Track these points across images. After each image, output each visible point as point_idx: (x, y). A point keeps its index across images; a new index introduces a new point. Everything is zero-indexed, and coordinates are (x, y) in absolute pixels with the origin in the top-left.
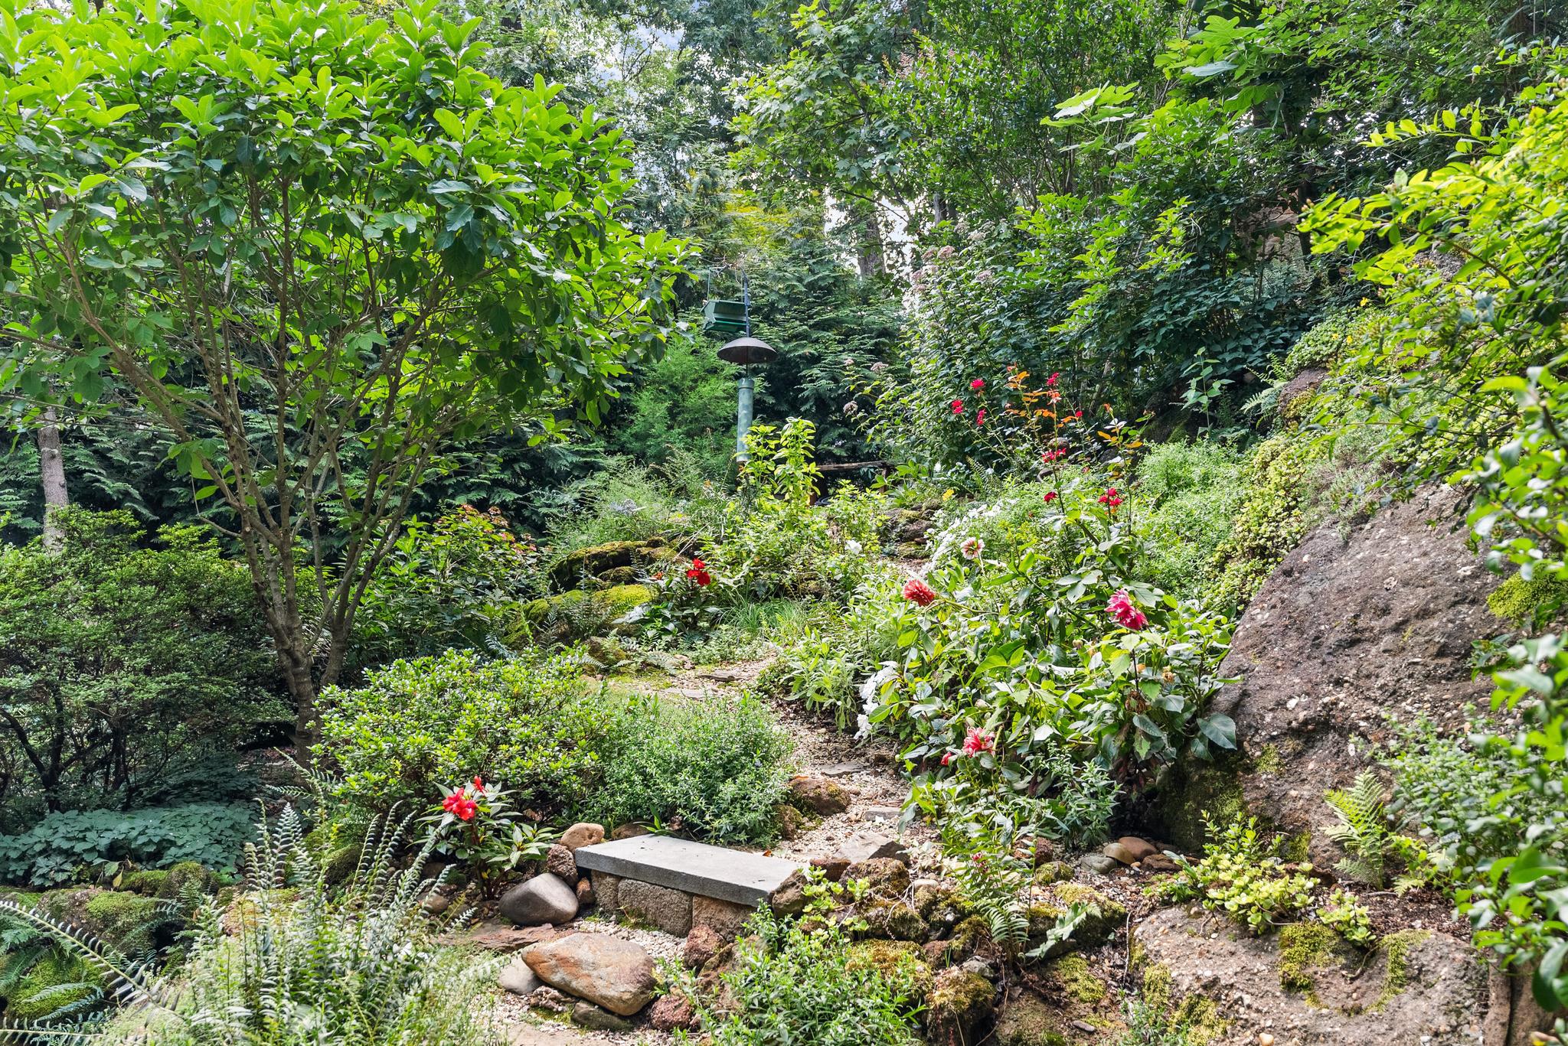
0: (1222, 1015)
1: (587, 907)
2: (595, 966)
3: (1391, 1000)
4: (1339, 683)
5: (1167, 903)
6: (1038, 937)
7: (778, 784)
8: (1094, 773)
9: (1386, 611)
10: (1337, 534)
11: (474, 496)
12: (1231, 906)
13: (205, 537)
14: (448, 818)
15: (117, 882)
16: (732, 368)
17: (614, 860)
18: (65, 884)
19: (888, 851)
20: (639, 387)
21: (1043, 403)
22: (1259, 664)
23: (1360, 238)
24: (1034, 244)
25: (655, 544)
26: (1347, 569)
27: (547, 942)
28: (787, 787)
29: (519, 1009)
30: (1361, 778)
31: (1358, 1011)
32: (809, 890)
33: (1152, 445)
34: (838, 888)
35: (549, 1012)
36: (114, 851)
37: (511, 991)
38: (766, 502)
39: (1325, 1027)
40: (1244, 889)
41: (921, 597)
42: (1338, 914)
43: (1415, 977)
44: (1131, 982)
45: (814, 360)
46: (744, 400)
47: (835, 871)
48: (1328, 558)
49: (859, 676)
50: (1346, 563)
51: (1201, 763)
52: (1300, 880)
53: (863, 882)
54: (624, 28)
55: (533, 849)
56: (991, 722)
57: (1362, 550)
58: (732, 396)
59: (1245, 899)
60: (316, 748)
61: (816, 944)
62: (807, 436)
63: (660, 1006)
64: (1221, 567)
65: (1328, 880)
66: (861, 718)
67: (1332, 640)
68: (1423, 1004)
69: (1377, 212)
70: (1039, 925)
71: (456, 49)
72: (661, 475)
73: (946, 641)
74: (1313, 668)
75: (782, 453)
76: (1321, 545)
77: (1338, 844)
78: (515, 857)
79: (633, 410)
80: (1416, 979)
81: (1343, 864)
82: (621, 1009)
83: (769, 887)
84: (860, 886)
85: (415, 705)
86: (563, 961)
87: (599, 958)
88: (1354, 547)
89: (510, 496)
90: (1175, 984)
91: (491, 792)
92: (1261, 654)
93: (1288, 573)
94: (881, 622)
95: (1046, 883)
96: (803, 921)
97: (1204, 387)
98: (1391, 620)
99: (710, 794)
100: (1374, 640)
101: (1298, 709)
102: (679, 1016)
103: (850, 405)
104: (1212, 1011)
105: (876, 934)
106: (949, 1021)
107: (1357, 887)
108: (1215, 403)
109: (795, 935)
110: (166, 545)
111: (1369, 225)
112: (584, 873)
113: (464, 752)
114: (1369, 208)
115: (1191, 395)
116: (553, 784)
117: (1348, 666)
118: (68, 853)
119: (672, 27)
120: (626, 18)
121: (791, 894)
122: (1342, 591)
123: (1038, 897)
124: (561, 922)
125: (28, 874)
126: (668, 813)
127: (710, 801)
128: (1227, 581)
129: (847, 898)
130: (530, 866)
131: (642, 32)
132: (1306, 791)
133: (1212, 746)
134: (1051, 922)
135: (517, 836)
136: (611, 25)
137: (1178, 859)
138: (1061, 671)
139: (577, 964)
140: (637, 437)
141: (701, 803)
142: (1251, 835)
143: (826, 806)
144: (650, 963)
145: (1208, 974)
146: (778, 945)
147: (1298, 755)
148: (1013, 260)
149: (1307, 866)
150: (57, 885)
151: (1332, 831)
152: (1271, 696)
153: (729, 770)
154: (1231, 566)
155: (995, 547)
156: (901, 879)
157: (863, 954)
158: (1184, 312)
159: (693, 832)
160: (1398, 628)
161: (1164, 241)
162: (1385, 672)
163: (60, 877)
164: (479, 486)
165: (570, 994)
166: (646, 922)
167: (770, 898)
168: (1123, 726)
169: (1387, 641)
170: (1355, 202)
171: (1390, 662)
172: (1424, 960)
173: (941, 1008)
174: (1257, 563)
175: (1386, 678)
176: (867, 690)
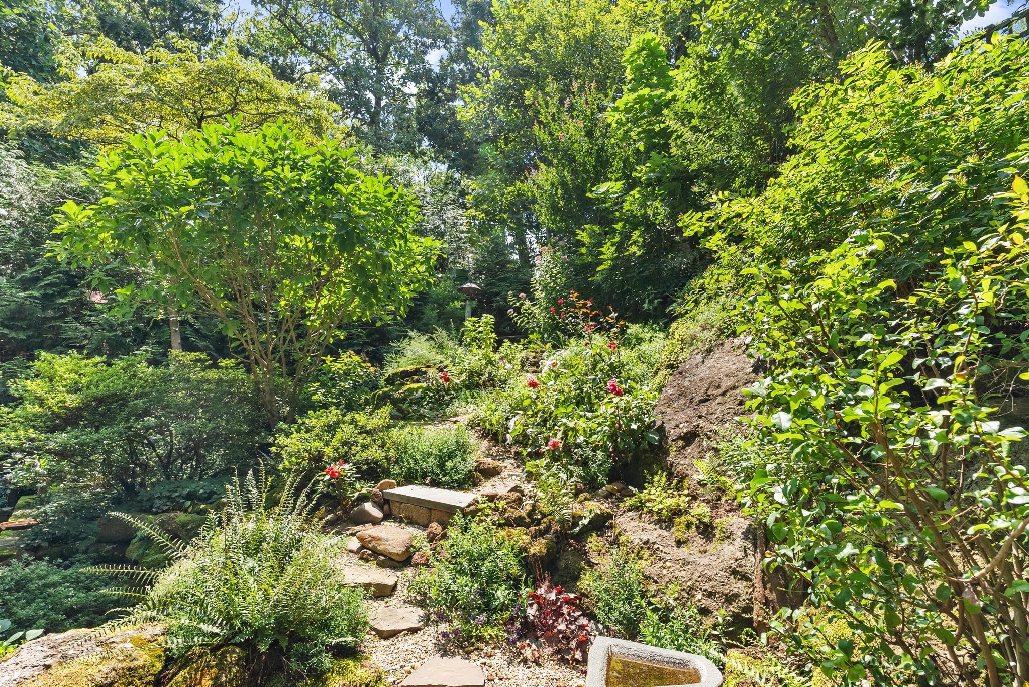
0: (651, 555)
1: (387, 517)
2: (387, 540)
3: (719, 547)
4: (700, 417)
5: (629, 510)
6: (576, 524)
7: (471, 462)
8: (600, 455)
9: (718, 387)
10: (699, 357)
11: (356, 348)
12: (655, 509)
13: (238, 364)
14: (327, 477)
15: (190, 509)
16: (464, 296)
17: (399, 495)
18: (167, 511)
19: (515, 489)
20: (426, 304)
21: (584, 305)
22: (668, 410)
23: (703, 229)
24: (583, 245)
25: (429, 367)
26: (703, 371)
27: (368, 530)
28: (475, 464)
29: (355, 558)
30: (709, 455)
31: (705, 552)
32: (480, 506)
33: (630, 325)
34: (492, 505)
35: (367, 561)
36: (189, 496)
37: (351, 551)
38: (474, 349)
39: (692, 559)
40: (661, 502)
41: (533, 385)
42: (699, 511)
43: (728, 536)
44: (615, 543)
45: (497, 294)
46: (468, 309)
47: (492, 498)
48: (697, 366)
49: (508, 419)
50: (703, 368)
51: (645, 451)
52: (683, 497)
53: (503, 502)
54: (425, 162)
55: (364, 491)
56: (560, 435)
57: (710, 362)
58: (463, 307)
59: (660, 506)
60: (273, 449)
61: (481, 529)
62: (492, 321)
63: (415, 557)
64: (656, 373)
65: (695, 498)
66: (508, 436)
67: (697, 399)
68: (731, 547)
69: (709, 219)
70: (577, 518)
71: (345, 160)
72: (432, 338)
73: (543, 403)
74: (690, 412)
75: (481, 329)
76: (694, 362)
77: (699, 483)
78: (356, 494)
79: (423, 313)
80: (728, 537)
81: (701, 491)
82: (398, 559)
83: (463, 505)
84: (502, 504)
85: (317, 431)
86: (374, 538)
87: (390, 537)
88: (706, 361)
89: (371, 349)
90: (632, 543)
91: (347, 467)
92: (669, 406)
93: (681, 373)
94: (517, 395)
95: (581, 502)
96: (477, 518)
97: (650, 302)
98: (721, 391)
99: (442, 466)
100: (714, 399)
101: (684, 428)
102: (423, 560)
103: (510, 311)
104: (646, 553)
105: (508, 523)
106: (536, 561)
107: (708, 501)
108: (655, 309)
109: (473, 525)
110: (221, 367)
111: (706, 224)
112: (387, 501)
113: (336, 450)
114: (706, 216)
115: (646, 305)
116: (376, 463)
117: (703, 409)
118: (169, 498)
119: (444, 163)
120: (425, 159)
121: (472, 508)
122: (701, 380)
123: (575, 508)
124: (375, 522)
125: (152, 507)
126: (424, 476)
127: (442, 470)
128: (658, 379)
129: (496, 509)
130: (363, 498)
131: (432, 164)
132: (687, 461)
133: (650, 444)
134: (581, 518)
135: (358, 486)
136: (419, 161)
137: (635, 490)
138: (589, 415)
139: (380, 539)
140: (424, 324)
141: (438, 471)
142: (664, 479)
143: (491, 473)
144: (411, 539)
145: (645, 538)
146: (465, 529)
147: (684, 447)
148: (575, 252)
149: (686, 492)
150: (163, 512)
151: (696, 477)
152: (673, 423)
153: (451, 456)
154: (660, 373)
155: (565, 365)
156: (519, 501)
157: (502, 533)
158: (643, 271)
159: (435, 484)
160: (723, 394)
161: (635, 242)
162: (718, 412)
163: (165, 508)
164: (358, 344)
165: (376, 553)
166: (411, 522)
167: (462, 509)
168: (612, 437)
169: (719, 399)
170: (700, 214)
171: (720, 407)
172: (732, 529)
173: (534, 555)
174: (670, 371)
175: (719, 414)
176: (511, 424)
